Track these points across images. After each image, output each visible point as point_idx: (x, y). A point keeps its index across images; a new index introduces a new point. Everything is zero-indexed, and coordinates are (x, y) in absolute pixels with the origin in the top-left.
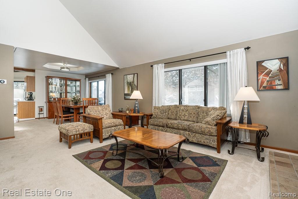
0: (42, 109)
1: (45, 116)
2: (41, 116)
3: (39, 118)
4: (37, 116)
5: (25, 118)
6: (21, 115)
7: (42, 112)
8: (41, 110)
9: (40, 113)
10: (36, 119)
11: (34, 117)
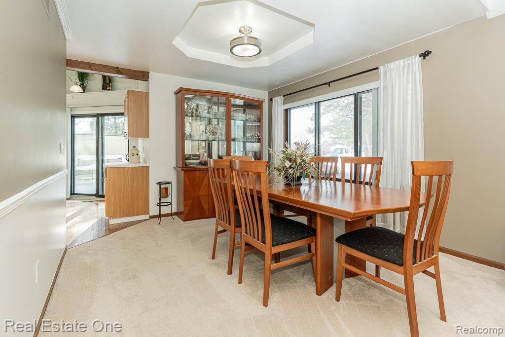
0: (166, 189)
1: (174, 210)
2: (166, 210)
3: (160, 216)
4: (154, 210)
5: (124, 216)
6: (113, 208)
7: (168, 200)
8: (164, 193)
9: (163, 200)
10: (151, 217)
11: (147, 212)
